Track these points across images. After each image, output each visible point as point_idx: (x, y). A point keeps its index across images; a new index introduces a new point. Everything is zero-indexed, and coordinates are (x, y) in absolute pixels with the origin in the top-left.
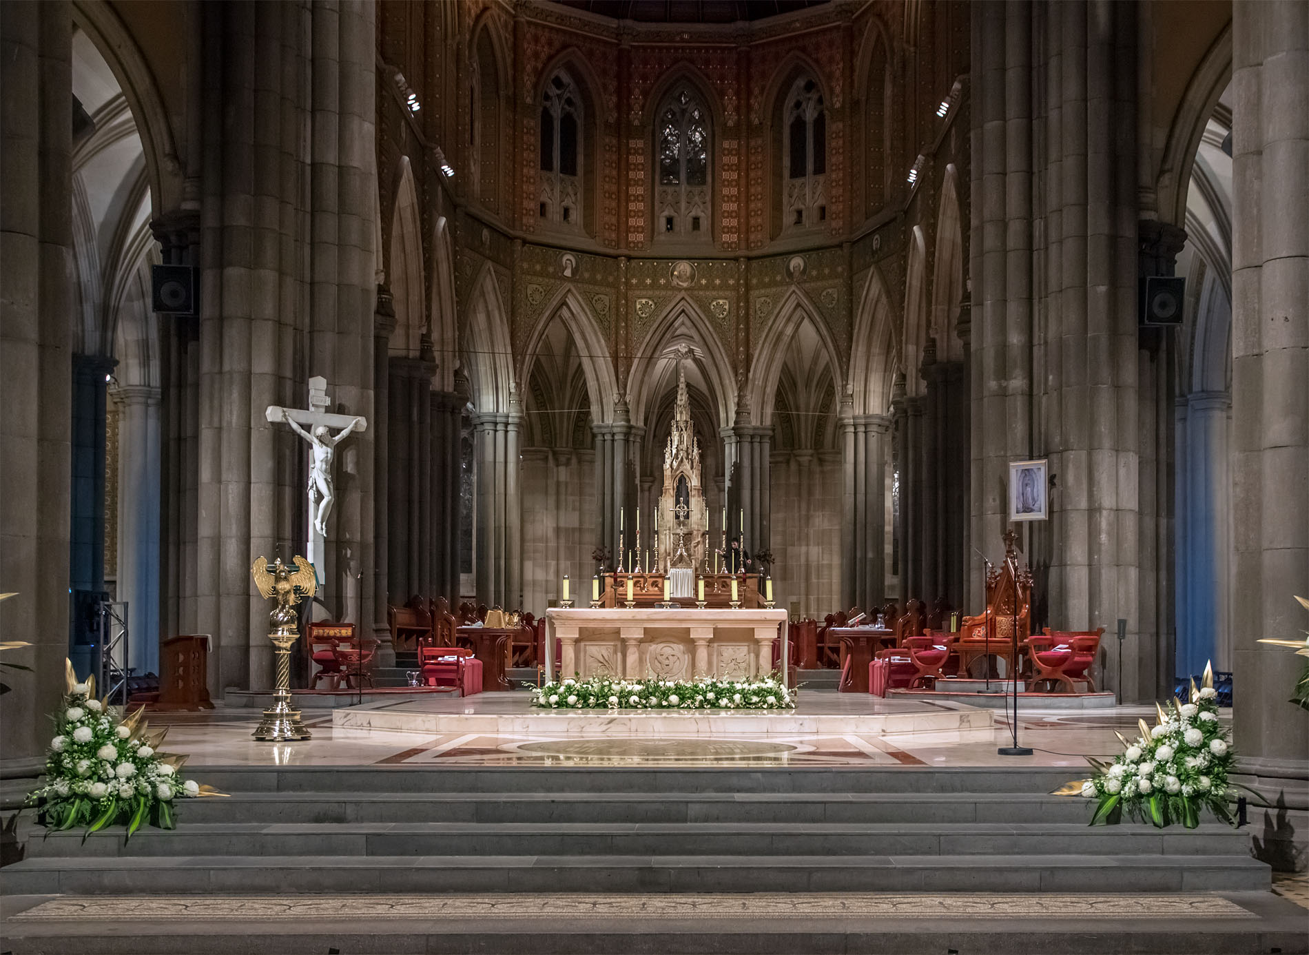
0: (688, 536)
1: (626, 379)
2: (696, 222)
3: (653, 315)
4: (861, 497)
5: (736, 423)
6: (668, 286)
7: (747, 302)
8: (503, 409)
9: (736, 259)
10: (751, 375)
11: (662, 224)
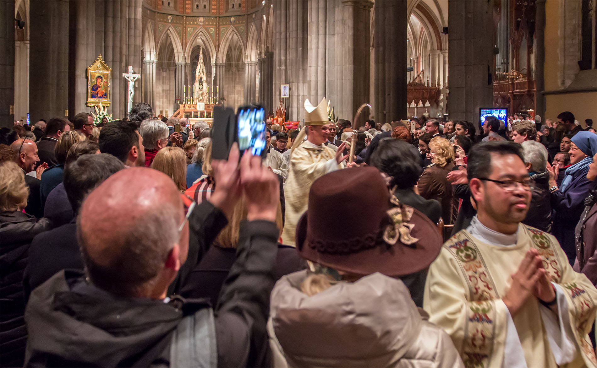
0: (203, 93)
1: (185, 50)
2: (205, 6)
3: (192, 33)
4: (249, 83)
5: (216, 62)
6: (197, 24)
7: (219, 29)
8: (152, 59)
9: (216, 17)
10: (220, 49)
11: (196, 6)
